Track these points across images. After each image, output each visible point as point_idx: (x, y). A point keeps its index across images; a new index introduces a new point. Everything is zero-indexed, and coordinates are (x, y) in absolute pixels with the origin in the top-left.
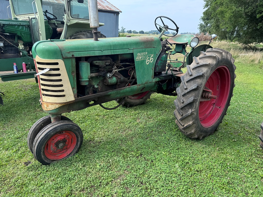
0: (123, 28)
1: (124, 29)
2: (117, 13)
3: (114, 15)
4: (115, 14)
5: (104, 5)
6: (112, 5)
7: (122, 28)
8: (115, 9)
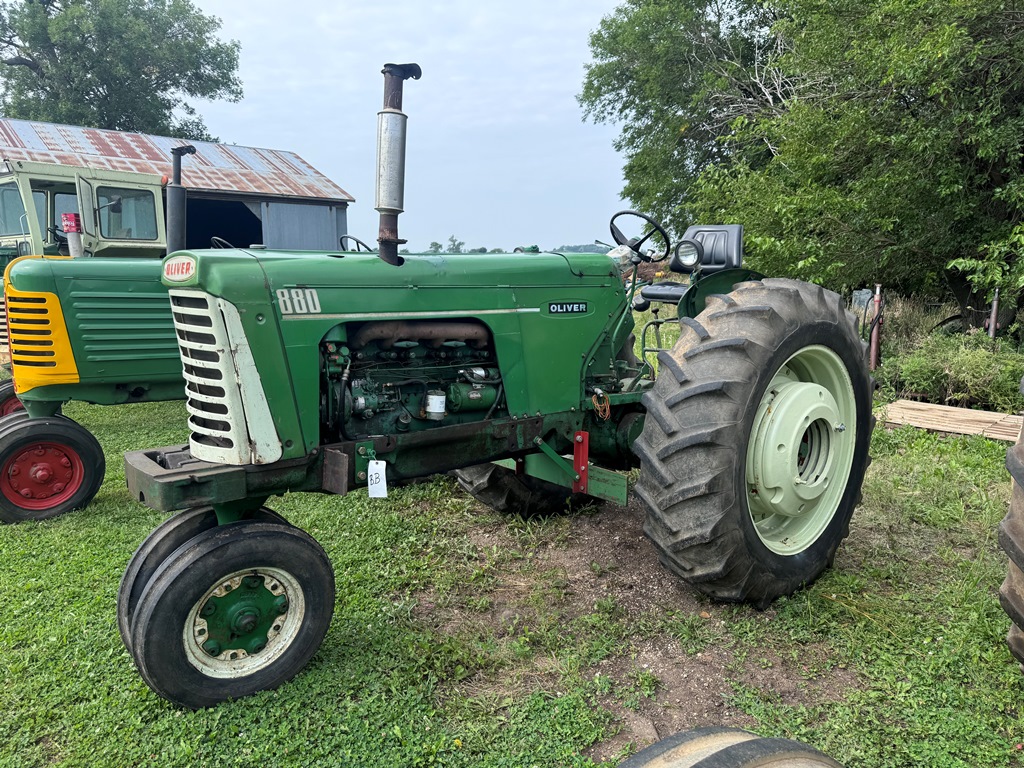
2: (342, 205)
3: (331, 209)
4: (334, 208)
5: (301, 181)
6: (329, 181)
8: (335, 193)
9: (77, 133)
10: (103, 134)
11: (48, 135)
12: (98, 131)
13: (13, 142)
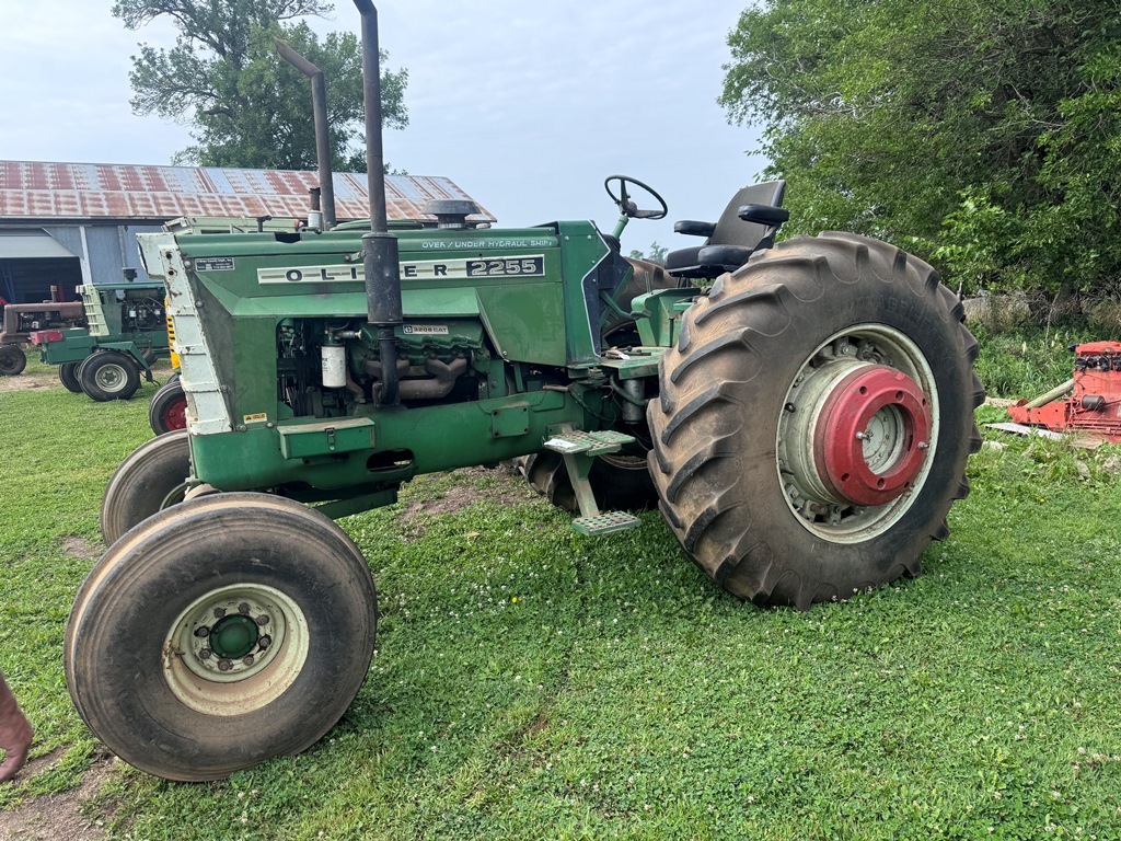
0: (656, 248)
1: (662, 251)
7: (654, 246)
9: (259, 175)
10: (280, 174)
11: (236, 180)
12: (277, 172)
13: (208, 188)
